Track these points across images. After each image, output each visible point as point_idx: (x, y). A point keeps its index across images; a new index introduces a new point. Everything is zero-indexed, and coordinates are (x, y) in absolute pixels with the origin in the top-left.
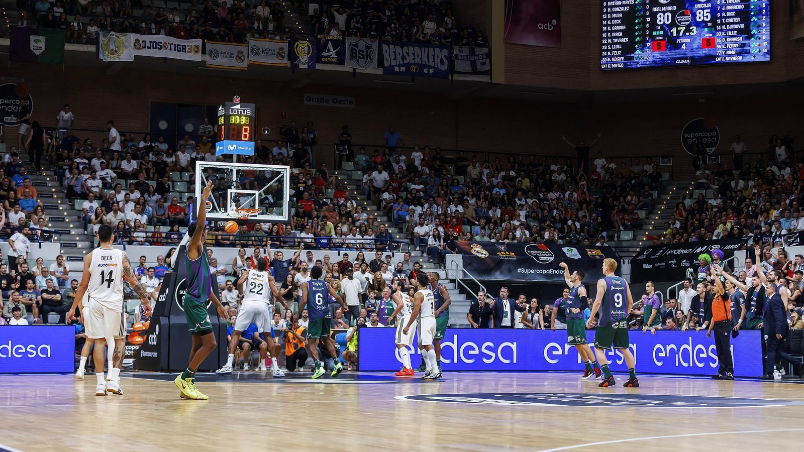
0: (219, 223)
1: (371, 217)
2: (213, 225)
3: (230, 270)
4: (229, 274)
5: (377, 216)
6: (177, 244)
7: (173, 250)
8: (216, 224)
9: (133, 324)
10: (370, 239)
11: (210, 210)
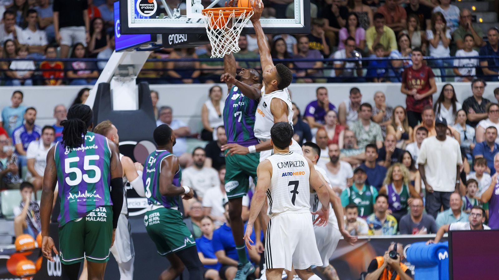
0: (171, 37)
1: (466, 13)
2: (160, 42)
3: (196, 129)
4: (195, 137)
5: (477, 11)
6: (92, 80)
7: (86, 93)
8: (165, 39)
9: (14, 239)
10: (470, 58)
11: (152, 13)
